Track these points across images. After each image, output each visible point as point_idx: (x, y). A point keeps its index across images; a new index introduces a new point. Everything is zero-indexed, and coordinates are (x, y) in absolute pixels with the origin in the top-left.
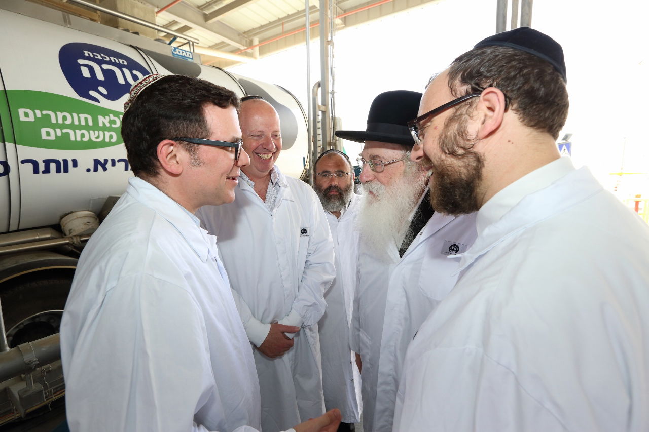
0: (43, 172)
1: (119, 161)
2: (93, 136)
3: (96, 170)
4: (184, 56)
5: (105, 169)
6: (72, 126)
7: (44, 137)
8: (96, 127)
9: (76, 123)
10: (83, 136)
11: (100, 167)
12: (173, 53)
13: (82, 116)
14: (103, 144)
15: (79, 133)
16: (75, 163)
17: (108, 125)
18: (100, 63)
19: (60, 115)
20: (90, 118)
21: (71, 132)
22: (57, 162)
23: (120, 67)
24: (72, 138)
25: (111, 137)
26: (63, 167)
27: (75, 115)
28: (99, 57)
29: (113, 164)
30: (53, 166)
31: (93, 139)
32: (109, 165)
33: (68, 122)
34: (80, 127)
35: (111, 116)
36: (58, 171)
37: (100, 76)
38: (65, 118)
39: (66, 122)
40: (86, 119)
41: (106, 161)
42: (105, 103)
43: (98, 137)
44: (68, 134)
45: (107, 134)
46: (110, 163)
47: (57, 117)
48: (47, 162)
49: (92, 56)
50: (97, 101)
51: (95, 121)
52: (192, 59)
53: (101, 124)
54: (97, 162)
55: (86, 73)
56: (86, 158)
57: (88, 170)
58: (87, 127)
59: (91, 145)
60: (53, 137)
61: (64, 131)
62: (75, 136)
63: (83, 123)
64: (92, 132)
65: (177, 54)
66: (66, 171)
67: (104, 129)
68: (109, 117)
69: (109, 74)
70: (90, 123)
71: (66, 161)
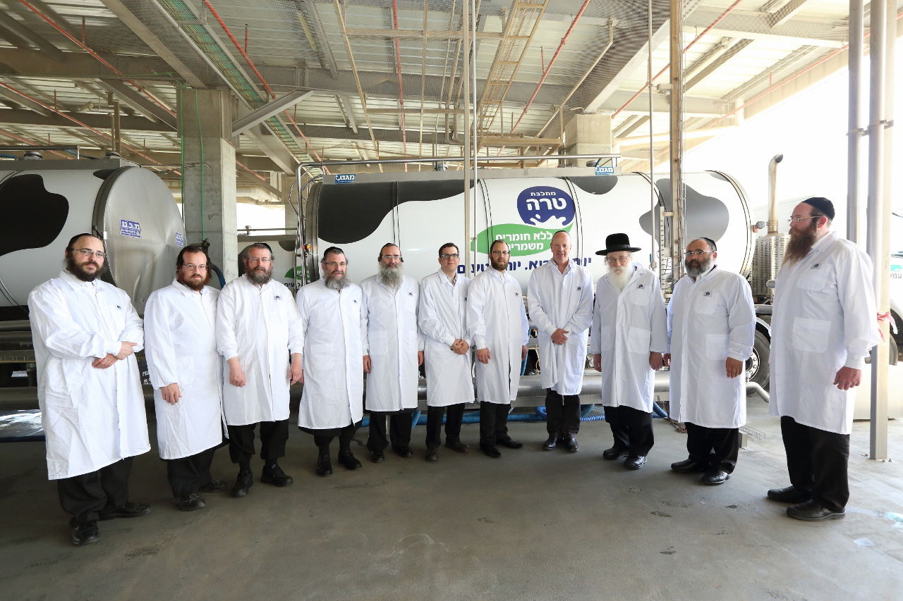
2: (530, 247)
3: (530, 268)
4: (606, 172)
5: (535, 267)
6: (520, 242)
8: (532, 241)
9: (522, 239)
10: (525, 247)
12: (596, 173)
13: (525, 235)
14: (536, 251)
15: (522, 245)
16: (519, 264)
17: (539, 238)
18: (538, 198)
19: (514, 236)
20: (529, 235)
21: (518, 245)
23: (550, 198)
24: (519, 249)
25: (540, 246)
27: (521, 235)
28: (539, 195)
31: (530, 249)
32: (538, 265)
34: (523, 242)
36: (511, 270)
37: (538, 208)
38: (516, 237)
39: (517, 240)
40: (527, 236)
41: (536, 262)
42: (539, 225)
43: (532, 247)
45: (538, 244)
46: (539, 263)
47: (512, 237)
49: (535, 195)
50: (534, 224)
51: (532, 237)
52: (613, 172)
53: (535, 239)
54: (531, 263)
55: (530, 207)
56: (525, 260)
57: (526, 268)
58: (527, 242)
59: (529, 252)
61: (515, 245)
62: (520, 247)
63: (525, 239)
64: (529, 244)
65: (599, 173)
66: (515, 269)
67: (537, 241)
68: (540, 233)
69: (543, 205)
70: (529, 239)
71: (515, 263)
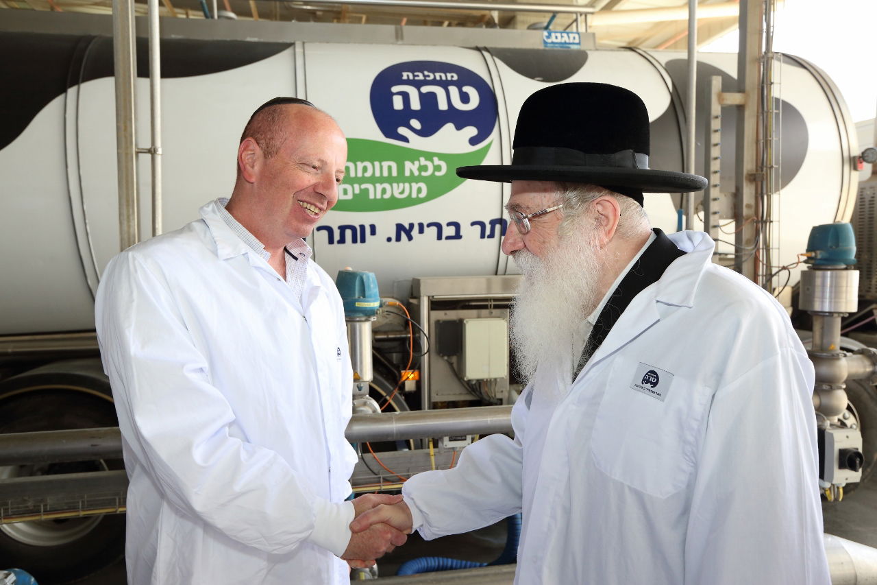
0: (339, 242)
1: (429, 225)
2: (396, 190)
3: (398, 239)
4: (565, 43)
5: (410, 238)
6: (373, 180)
7: (341, 196)
8: (401, 178)
9: (378, 174)
10: (384, 191)
11: (403, 236)
12: (545, 43)
13: (385, 164)
14: (409, 202)
15: (379, 187)
16: (373, 230)
17: (416, 173)
18: (418, 84)
19: (360, 165)
20: (394, 165)
21: (370, 186)
22: (353, 228)
23: (445, 85)
24: (372, 196)
25: (419, 190)
26: (359, 234)
27: (377, 164)
28: (421, 77)
29: (421, 231)
30: (348, 233)
31: (397, 195)
32: (415, 232)
33: (368, 174)
34: (382, 180)
35: (422, 159)
36: (354, 241)
37: (415, 105)
38: (365, 169)
39: (366, 175)
40: (390, 168)
41: (412, 226)
42: (417, 142)
43: (402, 192)
44: (367, 190)
45: (415, 186)
46: (416, 228)
47: (355, 168)
48: (342, 229)
49: (411, 77)
50: (406, 140)
51: (401, 169)
52: (579, 44)
53: (407, 174)
54: (400, 227)
55: (398, 104)
56: (386, 221)
57: (389, 240)
58: (390, 180)
59: (393, 204)
60: (350, 196)
61: (363, 186)
62: (375, 192)
63: (386, 174)
64: (395, 185)
65: (552, 43)
66: (363, 240)
67: (412, 179)
68: (419, 161)
69: (428, 99)
70: (395, 173)
71: (362, 227)
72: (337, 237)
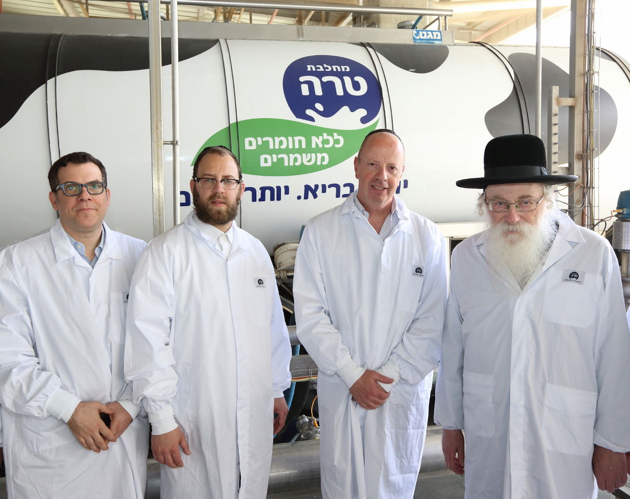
0: (260, 200)
1: (330, 186)
2: (305, 159)
3: (306, 197)
4: (430, 39)
5: (315, 196)
7: (263, 164)
8: (309, 149)
9: (291, 146)
10: (296, 160)
11: (310, 194)
12: (414, 39)
13: (297, 139)
14: (315, 168)
15: (292, 156)
16: (287, 190)
17: (321, 146)
18: (320, 75)
19: (277, 140)
20: (303, 139)
21: (285, 156)
22: (271, 189)
23: (340, 75)
24: (286, 164)
25: (323, 159)
26: (276, 194)
27: (290, 138)
28: (322, 69)
29: (324, 191)
30: (268, 193)
31: (305, 163)
32: (319, 192)
33: (284, 147)
34: (294, 151)
35: (325, 135)
36: (272, 199)
37: (319, 92)
38: (281, 143)
39: (282, 147)
40: (300, 141)
41: (317, 186)
42: (320, 121)
43: (310, 161)
44: (282, 159)
45: (319, 156)
46: (320, 188)
47: (274, 142)
48: (263, 189)
49: (314, 69)
50: (312, 119)
51: (309, 142)
52: (441, 40)
53: (314, 146)
54: (307, 188)
55: (305, 90)
56: (297, 184)
57: (299, 198)
58: (300, 151)
59: (303, 170)
60: (269, 164)
61: (280, 156)
62: (289, 160)
63: (297, 146)
64: (304, 155)
65: (420, 39)
66: (279, 198)
67: (317, 150)
68: (323, 136)
69: (329, 87)
70: (304, 146)
71: (279, 188)
72: (259, 196)
